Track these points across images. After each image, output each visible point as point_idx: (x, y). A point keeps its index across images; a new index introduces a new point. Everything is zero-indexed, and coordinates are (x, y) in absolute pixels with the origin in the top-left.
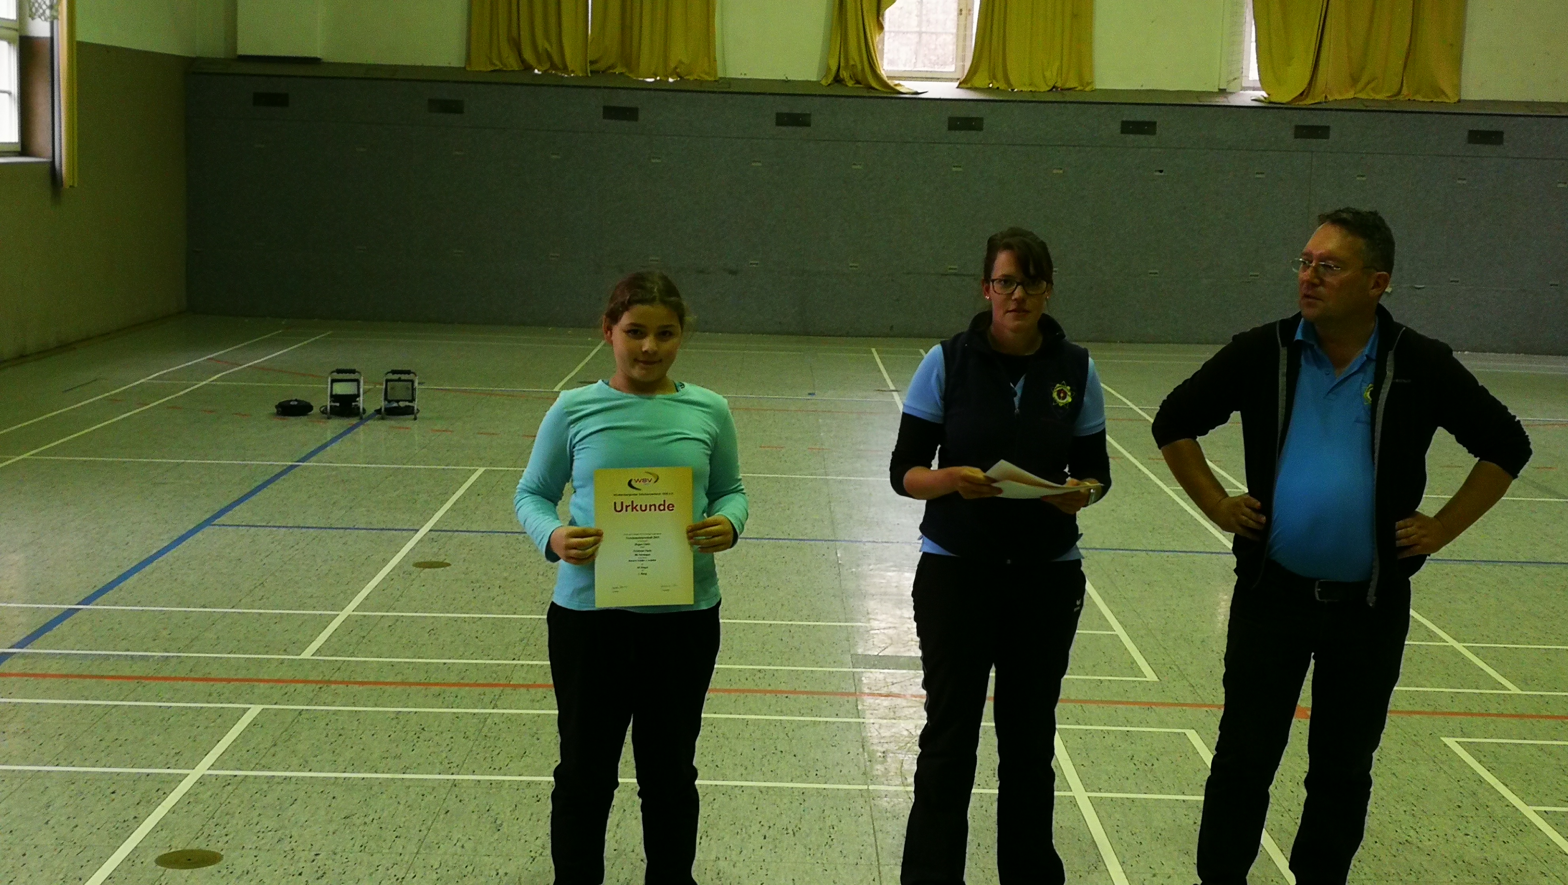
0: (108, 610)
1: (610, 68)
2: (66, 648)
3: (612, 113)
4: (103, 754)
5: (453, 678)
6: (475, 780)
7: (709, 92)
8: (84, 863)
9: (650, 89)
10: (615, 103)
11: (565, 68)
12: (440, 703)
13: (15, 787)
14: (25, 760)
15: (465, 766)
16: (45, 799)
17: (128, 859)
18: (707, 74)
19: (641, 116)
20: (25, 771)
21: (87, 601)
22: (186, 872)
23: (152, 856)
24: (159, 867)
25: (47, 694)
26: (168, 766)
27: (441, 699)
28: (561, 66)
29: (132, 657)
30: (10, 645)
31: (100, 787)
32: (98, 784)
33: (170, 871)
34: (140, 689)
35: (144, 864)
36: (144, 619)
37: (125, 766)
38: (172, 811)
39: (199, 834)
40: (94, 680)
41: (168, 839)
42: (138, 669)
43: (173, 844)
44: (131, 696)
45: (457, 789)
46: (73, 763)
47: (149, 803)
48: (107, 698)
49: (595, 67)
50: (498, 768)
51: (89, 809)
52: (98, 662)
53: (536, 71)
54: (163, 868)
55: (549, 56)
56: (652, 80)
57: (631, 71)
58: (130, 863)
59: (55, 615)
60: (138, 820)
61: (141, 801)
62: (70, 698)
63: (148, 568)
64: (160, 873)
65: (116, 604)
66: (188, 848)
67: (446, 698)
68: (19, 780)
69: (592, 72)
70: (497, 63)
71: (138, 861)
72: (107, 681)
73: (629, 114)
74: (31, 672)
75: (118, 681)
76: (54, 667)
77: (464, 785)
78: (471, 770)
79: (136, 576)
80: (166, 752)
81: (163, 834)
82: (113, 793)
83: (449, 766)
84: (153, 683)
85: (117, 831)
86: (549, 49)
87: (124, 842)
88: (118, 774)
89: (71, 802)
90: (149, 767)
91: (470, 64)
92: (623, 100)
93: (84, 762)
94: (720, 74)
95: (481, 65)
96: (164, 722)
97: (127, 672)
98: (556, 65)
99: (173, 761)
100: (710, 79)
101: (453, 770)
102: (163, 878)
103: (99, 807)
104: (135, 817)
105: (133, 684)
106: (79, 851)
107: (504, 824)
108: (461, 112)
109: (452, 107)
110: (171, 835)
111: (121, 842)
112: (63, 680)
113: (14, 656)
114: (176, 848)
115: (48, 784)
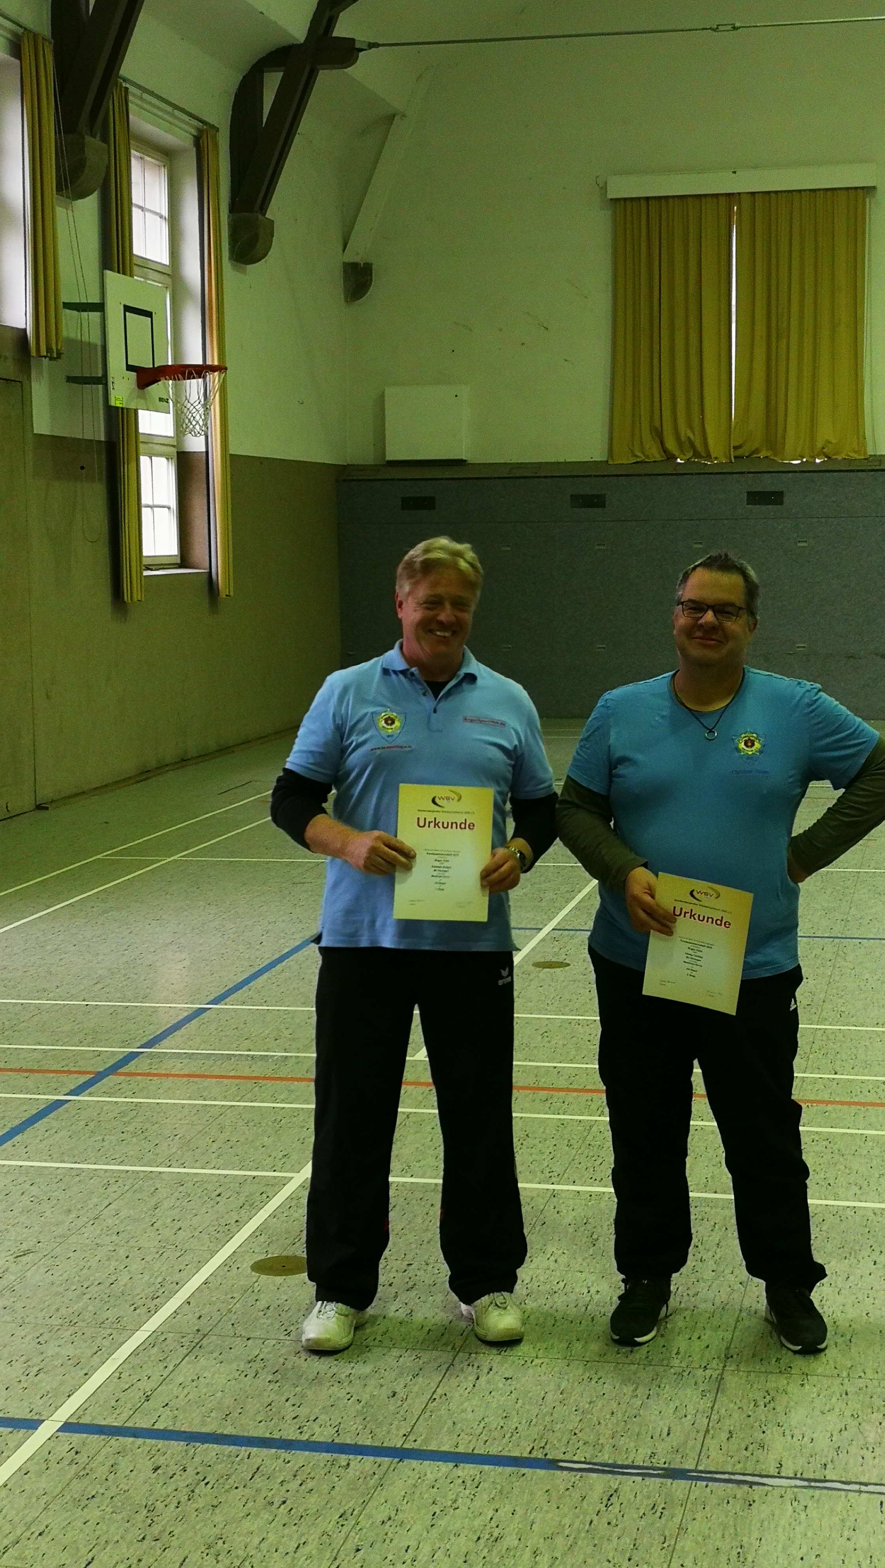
0: (235, 1010)
1: (754, 452)
2: (191, 1048)
3: (757, 498)
4: (215, 1155)
5: (562, 1083)
6: (575, 1191)
7: (858, 471)
8: (182, 1267)
9: (796, 472)
10: (758, 489)
11: (709, 456)
12: (547, 1109)
13: (126, 1188)
14: (140, 1161)
15: (566, 1175)
16: (153, 1201)
17: (225, 1264)
18: (856, 452)
19: (786, 500)
20: (138, 1172)
21: (216, 1001)
22: (279, 1279)
23: (251, 1260)
24: (254, 1273)
25: (168, 1093)
26: (274, 1169)
27: (548, 1105)
28: (703, 454)
29: (253, 1057)
30: (139, 1044)
31: (206, 1189)
32: (205, 1185)
33: (264, 1277)
34: (257, 1089)
35: (240, 1270)
36: (268, 1019)
37: (233, 1169)
38: (273, 1215)
39: (296, 1240)
40: (214, 1080)
41: (265, 1245)
42: (258, 1070)
43: (270, 1250)
44: (249, 1095)
45: (555, 1199)
46: (185, 1165)
47: (252, 1206)
48: (225, 1098)
49: (739, 452)
50: (599, 1179)
51: (194, 1211)
52: (220, 1062)
53: (679, 460)
54: (257, 1274)
55: (692, 445)
56: (799, 462)
57: (775, 455)
58: (226, 1269)
59: (186, 1014)
60: (239, 1224)
61: (244, 1204)
62: (190, 1098)
63: (279, 967)
64: (255, 1280)
65: (243, 1003)
66: (285, 1254)
67: (554, 1104)
68: (131, 1181)
69: (735, 457)
70: (639, 454)
71: (234, 1268)
72: (225, 1081)
73: (774, 498)
74: (155, 1072)
75: (238, 1081)
76: (178, 1067)
77: (563, 1195)
78: (571, 1180)
79: (265, 976)
80: (273, 1154)
81: (262, 1239)
82: (219, 1195)
83: (551, 1174)
84: (269, 1083)
85: (218, 1235)
86: (692, 436)
87: (223, 1246)
88: (226, 1176)
89: (178, 1203)
90: (257, 1169)
91: (612, 459)
92: (768, 484)
93: (195, 1163)
94: (870, 452)
95: (624, 459)
96: (275, 1124)
97: (246, 1072)
98: (700, 452)
99: (280, 1164)
100: (858, 457)
101: (554, 1180)
102: (257, 1284)
103: (204, 1210)
104: (237, 1221)
105: (250, 1084)
106: (179, 1254)
107: (601, 1239)
108: (603, 506)
109: (594, 501)
110: (269, 1240)
111: (220, 1246)
112: (185, 1079)
113: (141, 1056)
114: (273, 1253)
115: (158, 1186)
